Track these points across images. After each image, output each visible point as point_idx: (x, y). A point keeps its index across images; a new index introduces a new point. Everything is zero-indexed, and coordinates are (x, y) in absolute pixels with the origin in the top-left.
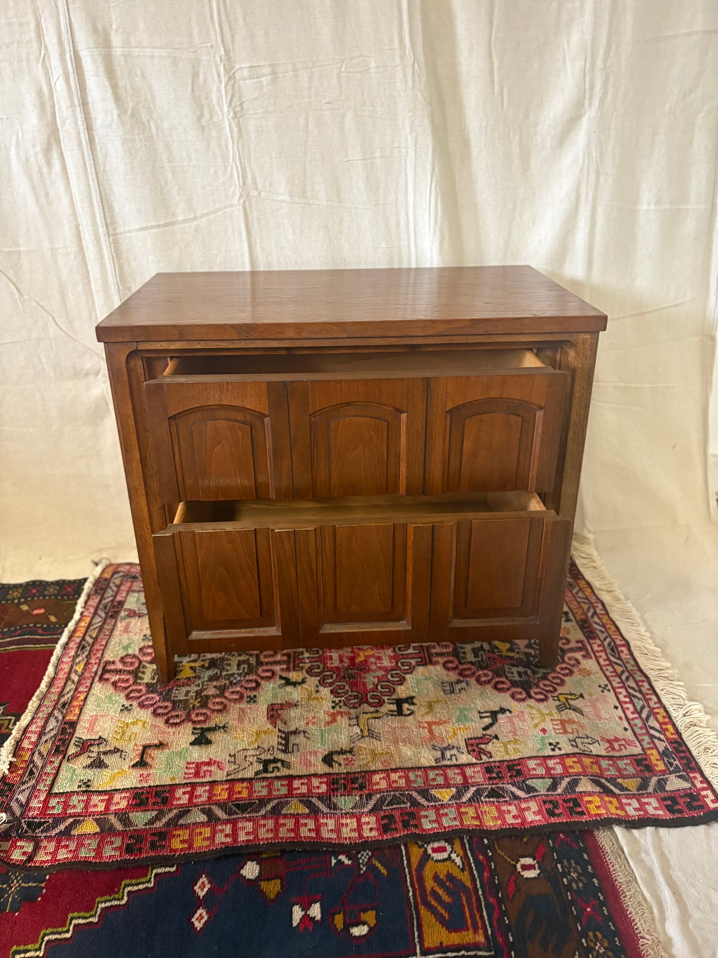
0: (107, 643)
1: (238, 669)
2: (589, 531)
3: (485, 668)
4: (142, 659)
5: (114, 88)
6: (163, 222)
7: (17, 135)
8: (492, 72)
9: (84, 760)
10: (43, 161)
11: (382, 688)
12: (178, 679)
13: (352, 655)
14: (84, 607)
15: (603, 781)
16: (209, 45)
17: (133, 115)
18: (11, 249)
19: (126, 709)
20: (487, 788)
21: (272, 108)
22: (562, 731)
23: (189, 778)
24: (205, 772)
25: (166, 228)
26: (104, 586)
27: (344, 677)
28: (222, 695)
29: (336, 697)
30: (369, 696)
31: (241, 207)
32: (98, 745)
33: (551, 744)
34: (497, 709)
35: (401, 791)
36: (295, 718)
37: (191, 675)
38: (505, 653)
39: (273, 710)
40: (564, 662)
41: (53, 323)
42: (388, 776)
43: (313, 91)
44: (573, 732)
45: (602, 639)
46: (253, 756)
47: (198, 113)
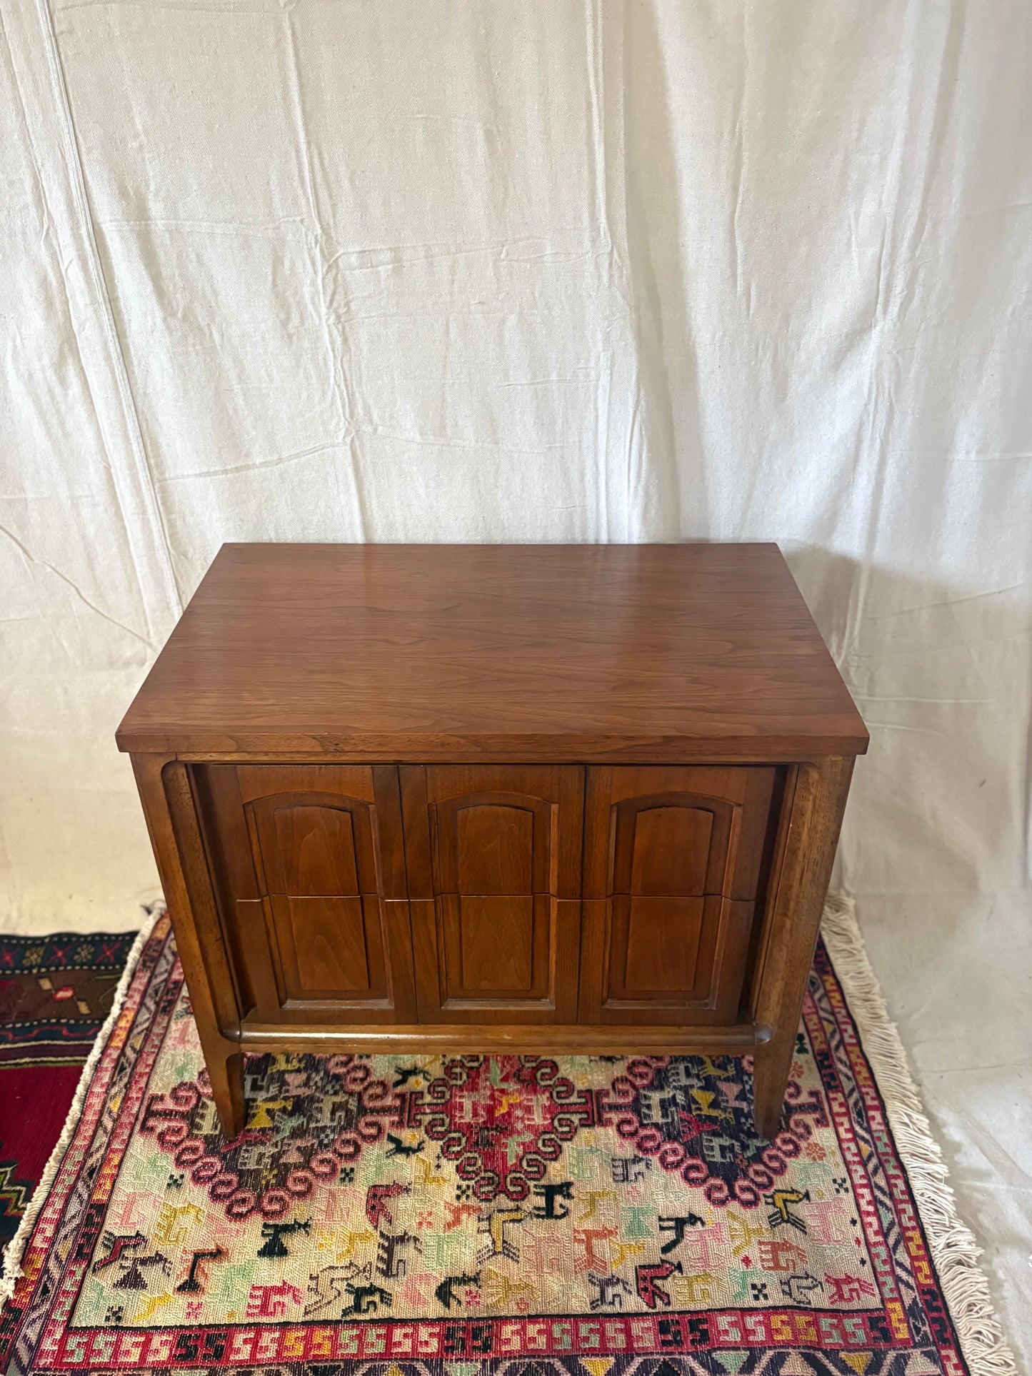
0: (155, 1061)
1: (332, 1120)
2: (848, 894)
3: (675, 1139)
4: (201, 1090)
5: (156, 279)
6: (233, 466)
7: (14, 341)
8: (733, 263)
9: (115, 1273)
10: (54, 378)
11: (529, 1165)
12: (249, 1130)
13: (492, 1103)
14: (126, 995)
15: (820, 1355)
16: (298, 219)
17: (185, 317)
18: (13, 497)
19: (175, 1183)
20: (658, 1360)
21: (393, 310)
22: (772, 1264)
23: (253, 1315)
24: (275, 1304)
25: (236, 475)
26: (155, 954)
27: (477, 1143)
28: (306, 1166)
29: (464, 1180)
30: (508, 1179)
31: (348, 447)
32: (135, 1246)
33: (754, 1287)
34: (685, 1215)
35: (539, 1356)
36: (405, 1212)
37: (267, 1126)
38: (706, 1111)
39: (375, 1196)
40: (788, 1129)
41: (78, 597)
42: (524, 1329)
43: (456, 285)
44: (786, 1269)
45: (846, 1092)
46: (343, 1279)
47: (282, 316)
